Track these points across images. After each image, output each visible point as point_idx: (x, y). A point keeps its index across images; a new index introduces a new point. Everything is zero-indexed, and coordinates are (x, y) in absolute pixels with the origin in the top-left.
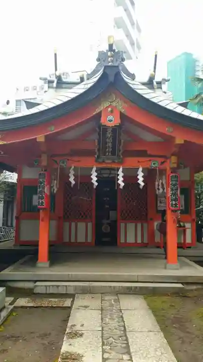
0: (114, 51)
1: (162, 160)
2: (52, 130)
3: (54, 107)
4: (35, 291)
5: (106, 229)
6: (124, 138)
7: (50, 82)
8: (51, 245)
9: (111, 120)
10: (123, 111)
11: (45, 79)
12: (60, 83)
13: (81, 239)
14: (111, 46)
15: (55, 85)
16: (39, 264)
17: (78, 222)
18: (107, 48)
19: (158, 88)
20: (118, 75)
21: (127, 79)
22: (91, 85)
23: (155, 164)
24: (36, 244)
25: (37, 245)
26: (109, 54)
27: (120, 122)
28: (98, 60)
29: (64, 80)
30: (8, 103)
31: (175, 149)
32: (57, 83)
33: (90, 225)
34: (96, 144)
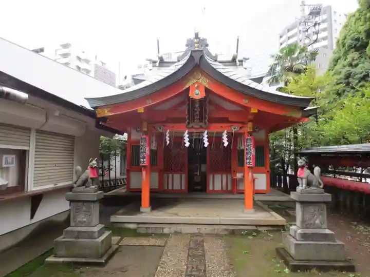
0: (199, 38)
1: (241, 125)
2: (150, 103)
3: (156, 83)
4: (138, 231)
5: (197, 179)
6: (209, 108)
7: (154, 62)
8: (152, 191)
9: (197, 94)
10: (207, 86)
11: (150, 60)
12: (162, 63)
13: (177, 187)
14: (197, 35)
15: (157, 64)
16: (142, 209)
17: (175, 173)
18: (194, 37)
19: (239, 65)
20: (202, 57)
21: (210, 61)
22: (181, 66)
23: (235, 129)
24: (139, 191)
25: (141, 192)
26: (195, 40)
27: (205, 95)
28: (187, 45)
29: (165, 60)
30: (126, 78)
31: (251, 117)
32: (160, 63)
33: (184, 176)
34: (187, 113)
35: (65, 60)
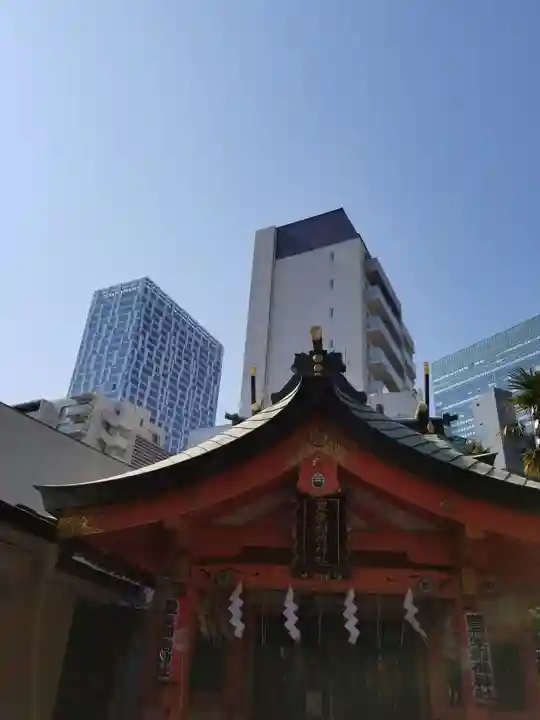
0: (324, 352)
1: (443, 576)
6: (352, 523)
9: (320, 483)
10: (343, 465)
14: (318, 343)
21: (349, 402)
22: (277, 412)
23: (426, 585)
26: (315, 357)
27: (338, 487)
34: (294, 535)
35: (78, 428)
